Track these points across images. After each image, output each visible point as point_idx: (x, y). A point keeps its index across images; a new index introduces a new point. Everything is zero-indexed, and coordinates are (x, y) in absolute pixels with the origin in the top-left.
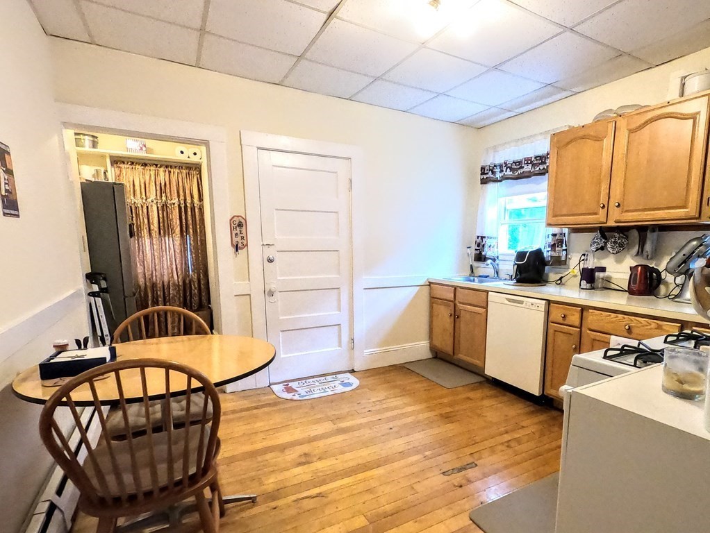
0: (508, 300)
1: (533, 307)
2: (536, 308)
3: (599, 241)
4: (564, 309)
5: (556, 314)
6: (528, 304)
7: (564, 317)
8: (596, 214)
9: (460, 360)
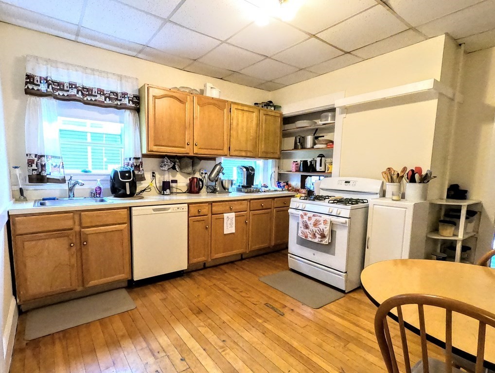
0: (154, 210)
1: (179, 210)
2: (182, 210)
3: (169, 164)
4: (198, 206)
5: (194, 210)
6: (175, 209)
7: (199, 212)
8: (183, 148)
9: (95, 287)
